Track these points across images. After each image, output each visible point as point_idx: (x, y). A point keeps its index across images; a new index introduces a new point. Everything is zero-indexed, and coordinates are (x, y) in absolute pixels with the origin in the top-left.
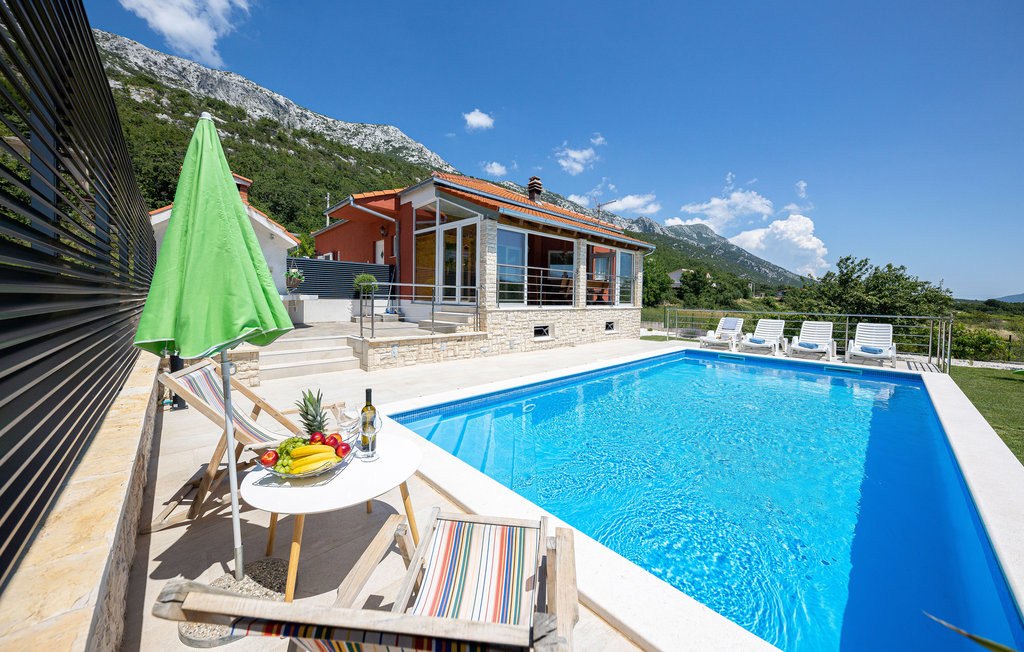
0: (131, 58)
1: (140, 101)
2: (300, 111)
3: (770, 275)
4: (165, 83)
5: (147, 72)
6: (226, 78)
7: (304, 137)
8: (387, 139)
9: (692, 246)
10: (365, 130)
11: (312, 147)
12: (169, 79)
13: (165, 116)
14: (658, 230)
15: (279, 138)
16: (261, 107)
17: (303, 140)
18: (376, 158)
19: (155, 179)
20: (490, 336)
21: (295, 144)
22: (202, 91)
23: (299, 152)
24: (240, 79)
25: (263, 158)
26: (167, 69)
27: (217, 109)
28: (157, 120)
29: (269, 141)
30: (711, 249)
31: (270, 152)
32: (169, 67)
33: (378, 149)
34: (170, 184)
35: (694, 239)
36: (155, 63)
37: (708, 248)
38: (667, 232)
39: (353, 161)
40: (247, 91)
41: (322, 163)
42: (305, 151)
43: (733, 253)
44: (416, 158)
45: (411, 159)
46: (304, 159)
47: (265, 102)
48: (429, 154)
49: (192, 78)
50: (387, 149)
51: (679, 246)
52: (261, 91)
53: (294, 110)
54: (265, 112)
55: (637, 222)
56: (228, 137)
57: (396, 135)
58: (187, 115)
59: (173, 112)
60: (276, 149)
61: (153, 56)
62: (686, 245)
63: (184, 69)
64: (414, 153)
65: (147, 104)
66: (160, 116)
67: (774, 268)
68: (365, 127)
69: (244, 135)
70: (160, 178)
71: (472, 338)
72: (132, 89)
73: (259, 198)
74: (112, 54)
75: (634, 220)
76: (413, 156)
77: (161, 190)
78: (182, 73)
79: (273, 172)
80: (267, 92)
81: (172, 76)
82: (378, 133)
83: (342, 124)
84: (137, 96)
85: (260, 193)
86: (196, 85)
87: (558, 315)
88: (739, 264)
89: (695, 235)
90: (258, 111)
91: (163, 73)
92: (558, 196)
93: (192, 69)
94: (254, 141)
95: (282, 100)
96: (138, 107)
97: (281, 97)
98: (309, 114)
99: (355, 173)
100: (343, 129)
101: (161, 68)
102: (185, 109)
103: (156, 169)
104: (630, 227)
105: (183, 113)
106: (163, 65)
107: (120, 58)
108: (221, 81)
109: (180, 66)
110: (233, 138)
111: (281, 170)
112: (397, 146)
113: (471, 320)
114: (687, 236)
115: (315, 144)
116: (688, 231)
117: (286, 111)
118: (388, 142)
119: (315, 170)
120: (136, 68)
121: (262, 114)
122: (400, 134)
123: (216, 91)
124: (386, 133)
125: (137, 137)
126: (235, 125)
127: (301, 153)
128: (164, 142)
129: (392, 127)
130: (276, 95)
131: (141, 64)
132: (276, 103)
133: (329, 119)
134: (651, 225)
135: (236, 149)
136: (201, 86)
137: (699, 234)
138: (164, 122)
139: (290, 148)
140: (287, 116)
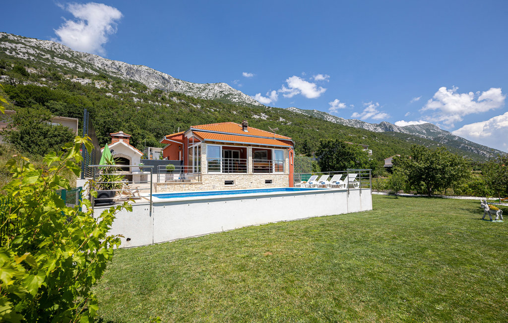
0: (96, 64)
1: (99, 88)
2: (176, 81)
3: (488, 155)
4: (111, 74)
5: (103, 70)
6: (140, 69)
7: (175, 96)
8: (221, 90)
9: (423, 139)
10: (209, 87)
11: (179, 101)
12: (113, 72)
13: (110, 94)
14: (396, 130)
15: (163, 99)
16: (156, 81)
17: (174, 98)
18: (212, 103)
19: (104, 127)
20: (203, 183)
21: (170, 101)
22: (128, 76)
23: (172, 105)
24: (146, 68)
25: (154, 110)
26: (112, 67)
27: (133, 88)
28: (106, 96)
29: (157, 101)
30: (438, 139)
31: (157, 107)
32: (113, 66)
33: (216, 97)
34: (110, 128)
35: (424, 134)
36: (107, 65)
37: (435, 139)
38: (403, 131)
39: (199, 107)
40: (149, 74)
41: (183, 109)
42: (175, 104)
43: (456, 141)
44: (237, 99)
45: (234, 100)
46: (174, 108)
47: (158, 78)
48: (244, 96)
49: (123, 70)
50: (221, 96)
51: (412, 139)
52: (156, 73)
53: (173, 81)
54: (158, 84)
55: (380, 125)
56: (138, 101)
57: (226, 87)
58: (120, 92)
59: (114, 91)
60: (160, 105)
61: (105, 62)
62: (418, 138)
63: (120, 66)
64: (236, 97)
65: (102, 89)
66: (108, 94)
67: (492, 151)
68: (209, 85)
69: (146, 99)
70: (106, 126)
71: (196, 183)
72: (96, 82)
73: (150, 131)
74: (87, 63)
75: (378, 123)
76: (235, 98)
77: (106, 132)
78: (119, 69)
79: (158, 117)
80: (159, 73)
81: (114, 70)
82: (216, 87)
83: (197, 85)
84: (98, 85)
85: (151, 129)
86: (125, 74)
87: (237, 176)
88: (462, 149)
89: (424, 131)
90: (155, 83)
91: (110, 69)
92: (324, 113)
93: (124, 66)
94: (150, 101)
95: (166, 76)
96: (98, 91)
97: (166, 75)
98: (180, 82)
99: (199, 113)
100: (198, 88)
101: (109, 67)
102: (119, 89)
103: (105, 122)
104: (375, 129)
105: (118, 91)
106: (110, 66)
107: (91, 65)
108: (137, 70)
109: (118, 65)
110: (140, 102)
111: (162, 115)
112: (226, 94)
113: (197, 178)
114: (418, 132)
115: (180, 100)
116: (419, 129)
117: (168, 82)
118: (221, 92)
119: (179, 114)
120: (98, 69)
121: (156, 84)
122: (228, 86)
123: (135, 75)
124: (220, 87)
125: (98, 106)
126: (142, 95)
127: (173, 105)
128: (109, 108)
129: (224, 84)
130: (164, 74)
131: (100, 66)
132: (163, 78)
133: (190, 83)
134: (390, 127)
135: (141, 107)
136: (128, 74)
137: (428, 130)
138: (109, 97)
139: (167, 103)
140: (169, 84)
